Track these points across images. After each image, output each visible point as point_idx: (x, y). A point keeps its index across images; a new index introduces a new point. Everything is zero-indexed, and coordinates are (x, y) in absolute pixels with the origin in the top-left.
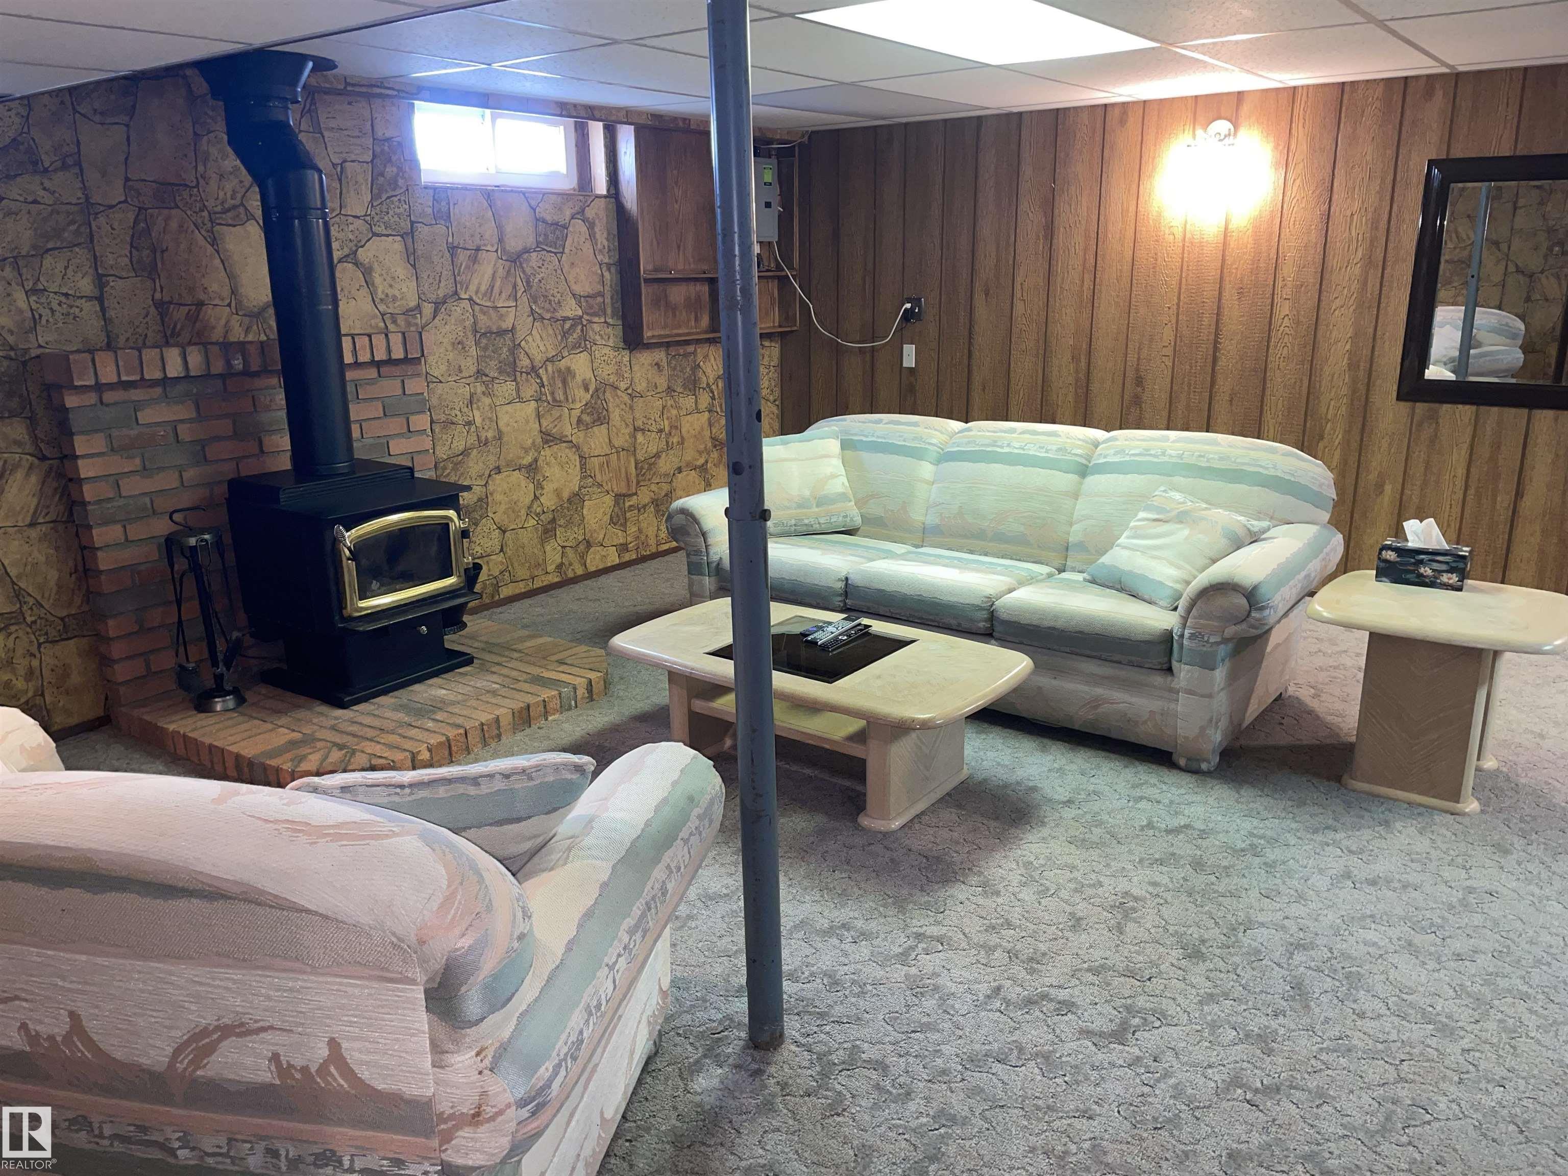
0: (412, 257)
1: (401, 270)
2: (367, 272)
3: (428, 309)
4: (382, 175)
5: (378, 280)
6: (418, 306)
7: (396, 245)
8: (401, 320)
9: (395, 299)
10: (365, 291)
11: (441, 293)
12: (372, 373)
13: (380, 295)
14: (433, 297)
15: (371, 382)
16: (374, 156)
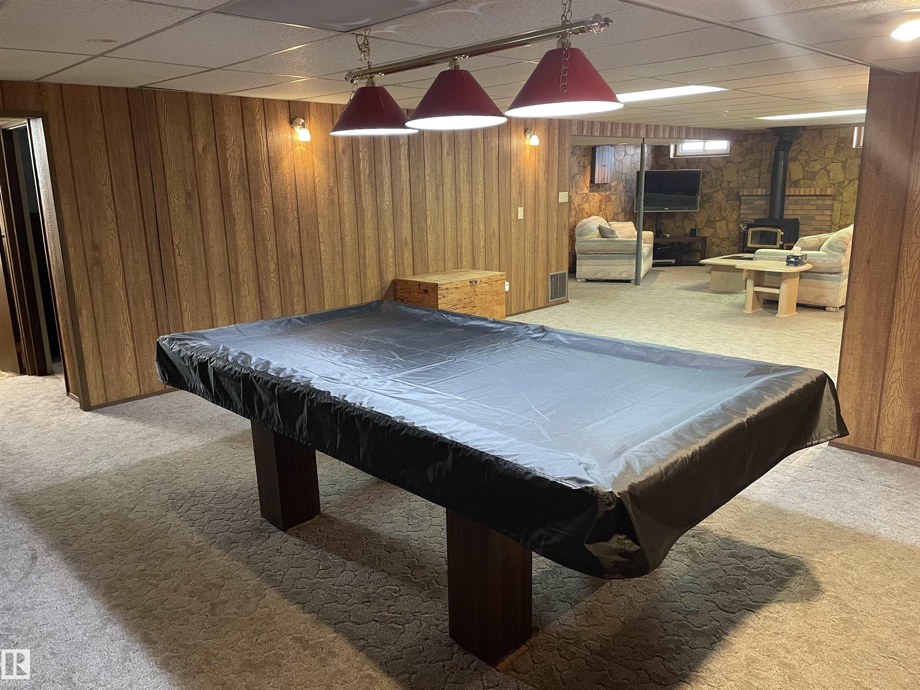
0: (844, 168)
1: (840, 172)
2: (828, 172)
3: (846, 182)
4: (839, 146)
5: (831, 174)
6: (843, 182)
7: (840, 165)
8: (836, 185)
9: (836, 179)
10: (826, 177)
11: (852, 178)
12: (815, 198)
13: (831, 178)
14: (849, 179)
15: (815, 200)
16: (838, 142)
